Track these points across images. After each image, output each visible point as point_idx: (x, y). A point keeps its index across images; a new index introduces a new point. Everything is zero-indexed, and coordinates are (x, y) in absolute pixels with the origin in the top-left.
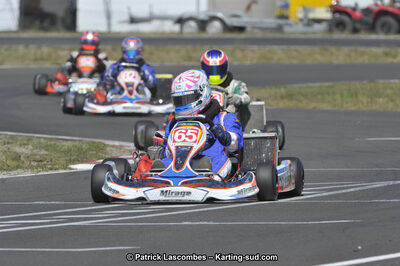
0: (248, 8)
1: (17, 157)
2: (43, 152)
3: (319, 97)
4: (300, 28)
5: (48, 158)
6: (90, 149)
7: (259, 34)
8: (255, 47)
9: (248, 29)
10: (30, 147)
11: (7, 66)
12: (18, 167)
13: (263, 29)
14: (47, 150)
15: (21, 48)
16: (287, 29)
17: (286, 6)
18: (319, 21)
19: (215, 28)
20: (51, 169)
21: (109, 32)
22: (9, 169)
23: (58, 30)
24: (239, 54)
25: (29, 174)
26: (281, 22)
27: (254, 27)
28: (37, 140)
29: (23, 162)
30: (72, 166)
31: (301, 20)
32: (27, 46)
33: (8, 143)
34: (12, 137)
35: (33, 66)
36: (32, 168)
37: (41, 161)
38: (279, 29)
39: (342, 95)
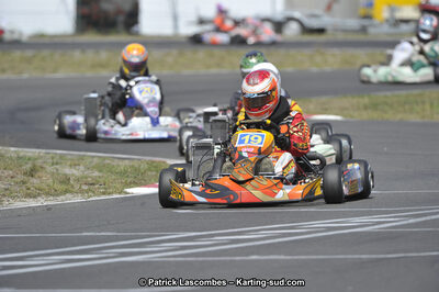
0: (329, 8)
1: (66, 180)
2: (96, 174)
3: (407, 107)
4: (386, 29)
5: (102, 181)
6: (149, 170)
7: (340, 37)
8: (336, 51)
9: (329, 32)
10: (82, 168)
11: (61, 75)
12: (66, 192)
13: (345, 31)
14: (100, 171)
15: (77, 54)
16: (372, 30)
17: (370, 5)
18: (406, 21)
19: (292, 30)
20: (104, 193)
21: (176, 35)
22: (56, 194)
23: (118, 32)
24: (318, 59)
25: (78, 199)
26: (365, 22)
27: (336, 30)
28: (90, 160)
29: (72, 186)
30: (128, 190)
31: (387, 21)
32: (83, 51)
33: (57, 164)
34: (61, 156)
35: (89, 74)
36: (81, 192)
37: (93, 184)
38: (364, 30)
39: (432, 105)
